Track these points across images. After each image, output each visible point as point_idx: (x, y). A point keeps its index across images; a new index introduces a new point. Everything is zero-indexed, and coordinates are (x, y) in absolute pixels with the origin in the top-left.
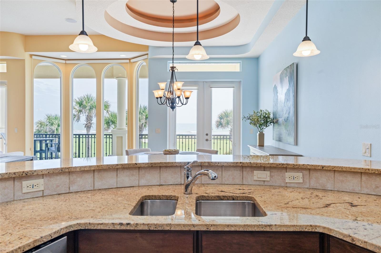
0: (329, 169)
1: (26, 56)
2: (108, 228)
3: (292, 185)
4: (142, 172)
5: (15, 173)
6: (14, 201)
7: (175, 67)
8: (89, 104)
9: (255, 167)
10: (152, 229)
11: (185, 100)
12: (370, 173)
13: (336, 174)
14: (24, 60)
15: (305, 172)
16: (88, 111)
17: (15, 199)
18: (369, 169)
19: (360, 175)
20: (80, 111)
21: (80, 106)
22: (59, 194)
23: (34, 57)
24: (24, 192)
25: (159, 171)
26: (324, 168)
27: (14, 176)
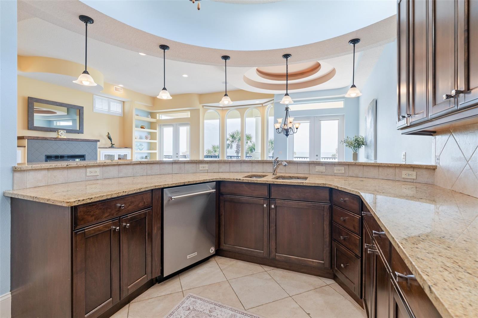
0: (359, 164)
1: (200, 107)
2: (231, 181)
3: (338, 174)
4: (254, 165)
5: (196, 160)
6: (196, 173)
7: (289, 108)
8: (238, 137)
9: (316, 163)
10: (249, 182)
11: (296, 130)
12: (382, 166)
13: (364, 167)
14: (199, 109)
15: (346, 167)
16: (238, 141)
17: (197, 172)
18: (382, 164)
19: (378, 168)
20: (233, 141)
21: (232, 138)
22: (214, 172)
23: (204, 107)
24: (200, 169)
25: (262, 165)
26: (356, 164)
27: (196, 162)
